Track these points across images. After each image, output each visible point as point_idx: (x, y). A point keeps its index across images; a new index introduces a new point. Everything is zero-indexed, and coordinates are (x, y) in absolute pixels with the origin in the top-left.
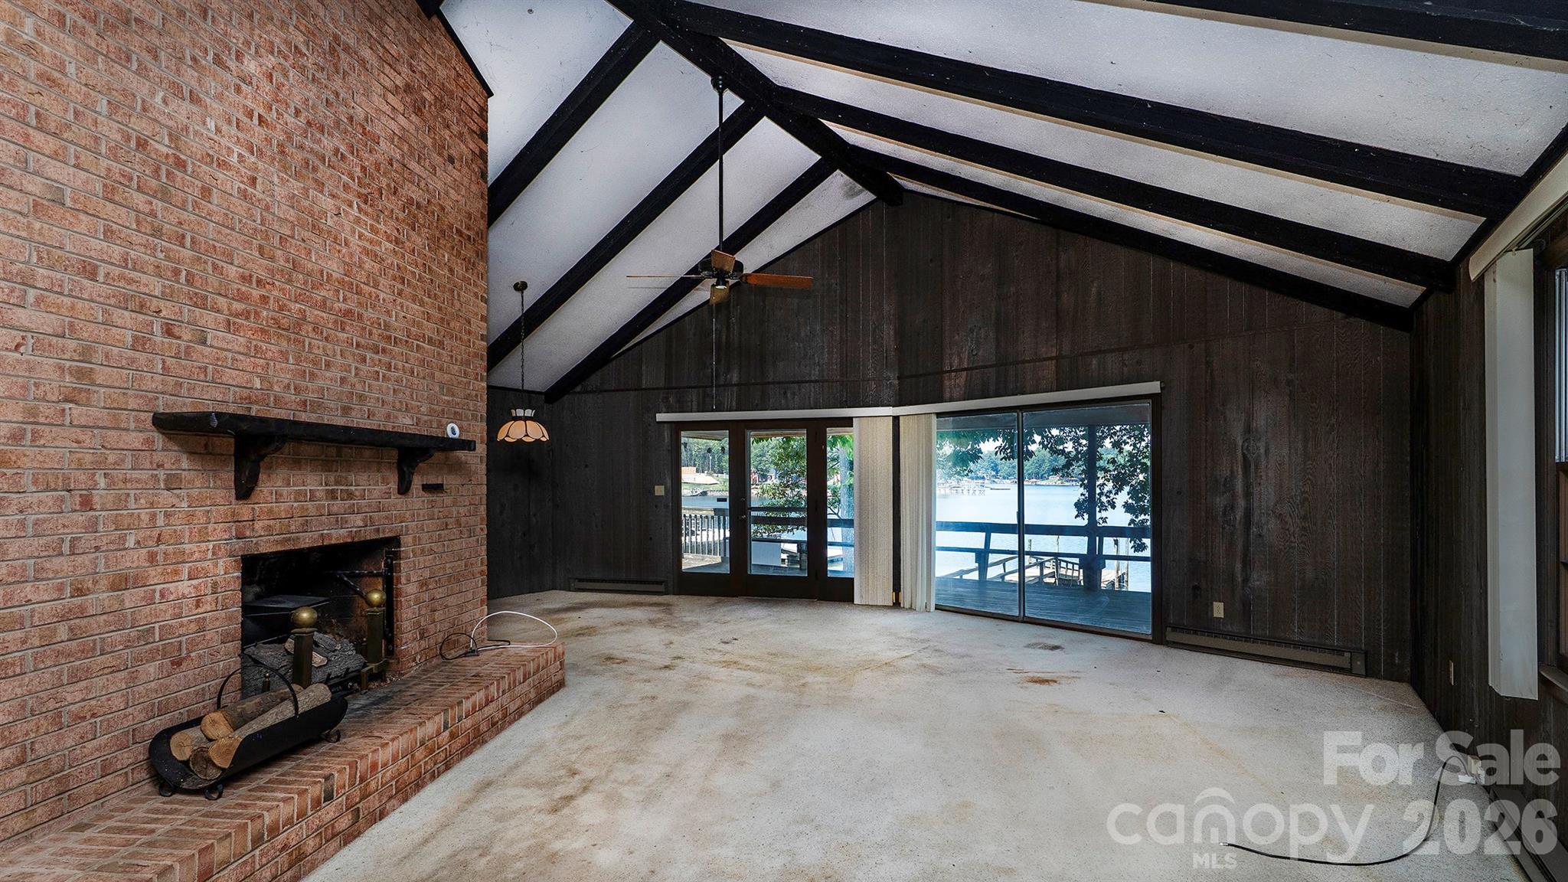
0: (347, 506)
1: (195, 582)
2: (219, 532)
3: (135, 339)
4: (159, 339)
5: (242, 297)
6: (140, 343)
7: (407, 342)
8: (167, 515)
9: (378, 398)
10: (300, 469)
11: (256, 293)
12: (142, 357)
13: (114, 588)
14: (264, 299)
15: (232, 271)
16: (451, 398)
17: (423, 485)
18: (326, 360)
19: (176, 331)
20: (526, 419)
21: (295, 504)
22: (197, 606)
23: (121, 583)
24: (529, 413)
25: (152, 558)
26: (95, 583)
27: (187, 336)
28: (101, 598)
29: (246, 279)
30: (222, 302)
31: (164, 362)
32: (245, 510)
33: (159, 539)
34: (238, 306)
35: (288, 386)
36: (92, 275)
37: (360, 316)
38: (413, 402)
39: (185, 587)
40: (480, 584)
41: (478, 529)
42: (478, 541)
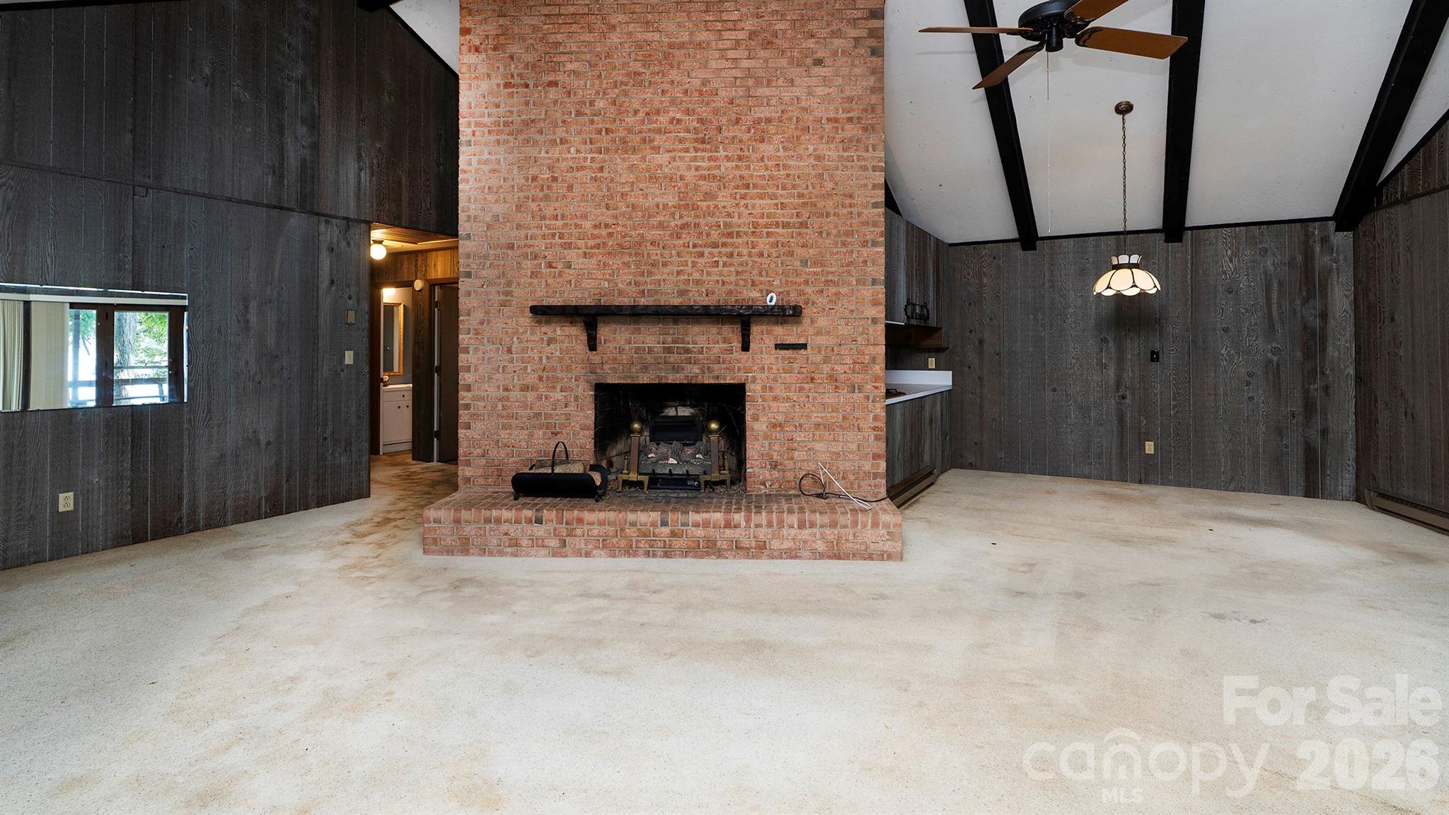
0: (683, 358)
1: (564, 394)
2: (579, 370)
3: (532, 273)
4: (544, 271)
5: (594, 237)
6: (534, 274)
7: (754, 232)
8: (548, 358)
9: (718, 281)
10: (640, 334)
11: (604, 232)
12: (535, 281)
13: (522, 390)
14: (610, 235)
15: (587, 224)
16: (819, 269)
17: (776, 345)
18: (663, 262)
19: (554, 265)
21: (636, 356)
22: (566, 407)
23: (525, 388)
24: (1135, 259)
25: (541, 378)
26: (514, 387)
27: (560, 266)
28: (515, 394)
29: (595, 226)
30: (581, 243)
31: (546, 282)
32: (595, 357)
33: (544, 370)
34: (591, 243)
35: (630, 283)
36: (512, 248)
37: (697, 225)
38: (762, 279)
39: (558, 395)
40: (872, 438)
41: (869, 387)
42: (868, 398)
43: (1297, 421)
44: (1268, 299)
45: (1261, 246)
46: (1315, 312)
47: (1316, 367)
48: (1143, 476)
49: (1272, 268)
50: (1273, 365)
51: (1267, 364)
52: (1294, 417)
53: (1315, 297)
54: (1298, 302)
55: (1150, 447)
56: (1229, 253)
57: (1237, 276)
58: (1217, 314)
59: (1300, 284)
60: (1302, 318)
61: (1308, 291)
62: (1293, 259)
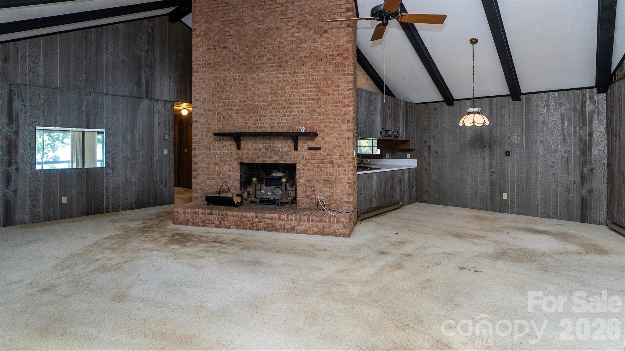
0: (272, 153)
1: (229, 166)
2: (234, 157)
3: (218, 120)
4: (222, 119)
5: (240, 106)
6: (218, 121)
7: (299, 103)
8: (223, 152)
9: (286, 122)
10: (256, 143)
11: (243, 104)
12: (219, 123)
13: (214, 165)
14: (245, 105)
15: (237, 101)
16: (326, 117)
17: (308, 148)
18: (265, 115)
19: (225, 117)
20: (474, 113)
21: (255, 152)
22: (230, 171)
23: (215, 164)
25: (221, 160)
26: (211, 163)
27: (227, 117)
28: (212, 166)
29: (240, 102)
30: (235, 108)
31: (222, 123)
32: (240, 153)
33: (222, 157)
34: (238, 108)
35: (253, 123)
36: (211, 111)
37: (278, 100)
38: (302, 121)
39: (227, 167)
40: (347, 187)
41: (346, 165)
42: (346, 170)
43: (577, 186)
44: (563, 126)
45: (559, 101)
46: (586, 133)
47: (587, 160)
48: (501, 209)
49: (564, 112)
50: (565, 158)
51: (562, 158)
52: (575, 184)
53: (586, 126)
54: (578, 128)
55: (505, 196)
56: (544, 105)
57: (548, 116)
58: (537, 134)
59: (579, 120)
60: (580, 135)
61: (583, 123)
62: (575, 108)
